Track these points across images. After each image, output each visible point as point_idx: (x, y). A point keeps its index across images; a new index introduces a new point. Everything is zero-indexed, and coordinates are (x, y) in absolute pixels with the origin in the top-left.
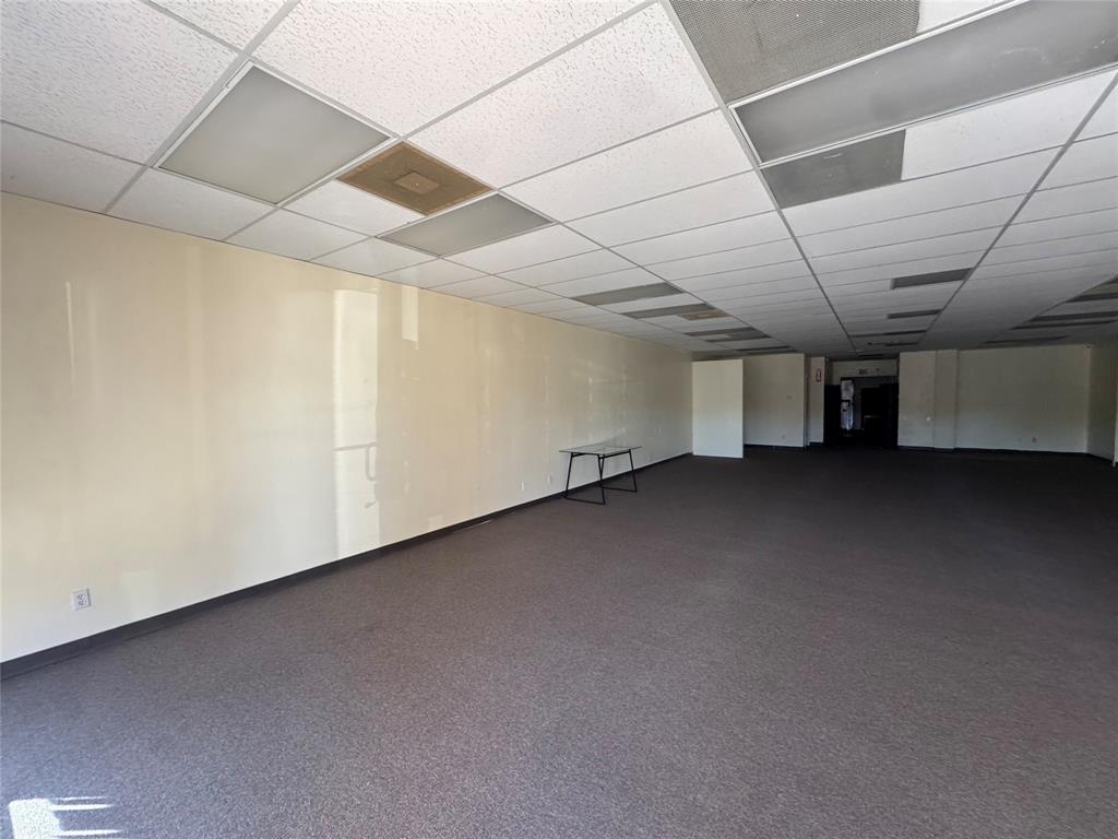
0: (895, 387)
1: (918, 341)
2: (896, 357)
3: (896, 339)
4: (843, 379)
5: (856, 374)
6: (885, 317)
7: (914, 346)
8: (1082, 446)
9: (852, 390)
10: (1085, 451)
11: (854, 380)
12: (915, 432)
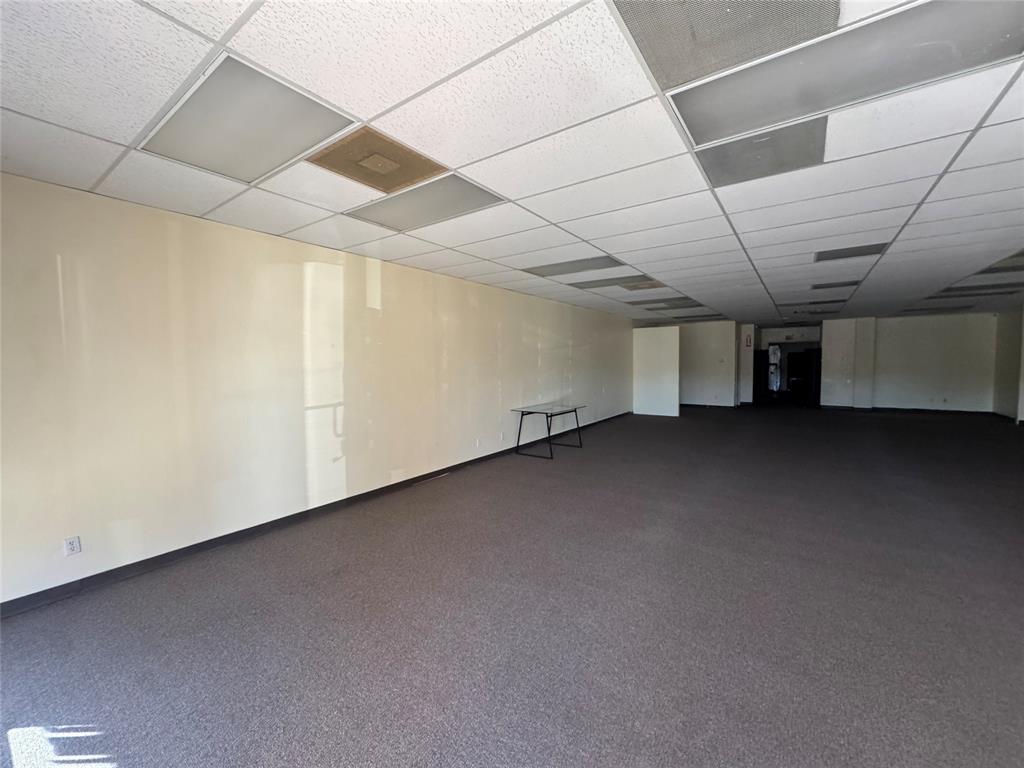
0: (819, 351)
1: (838, 309)
2: (819, 324)
3: (818, 307)
4: (771, 344)
5: (782, 339)
6: (809, 287)
7: (835, 314)
8: (988, 406)
9: (779, 354)
10: (991, 410)
11: (780, 345)
12: (836, 392)
